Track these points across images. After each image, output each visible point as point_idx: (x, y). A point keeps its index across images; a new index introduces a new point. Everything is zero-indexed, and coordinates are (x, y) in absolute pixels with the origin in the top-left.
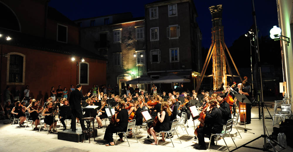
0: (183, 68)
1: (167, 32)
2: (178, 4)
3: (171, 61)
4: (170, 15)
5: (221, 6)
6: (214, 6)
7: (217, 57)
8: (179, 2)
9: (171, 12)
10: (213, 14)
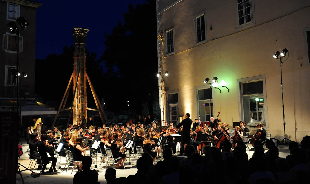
0: (26, 96)
1: (3, 41)
2: (21, 6)
3: (7, 84)
4: (9, 18)
5: (88, 30)
6: (81, 29)
7: (81, 87)
8: (24, 4)
9: (11, 14)
10: (79, 37)
